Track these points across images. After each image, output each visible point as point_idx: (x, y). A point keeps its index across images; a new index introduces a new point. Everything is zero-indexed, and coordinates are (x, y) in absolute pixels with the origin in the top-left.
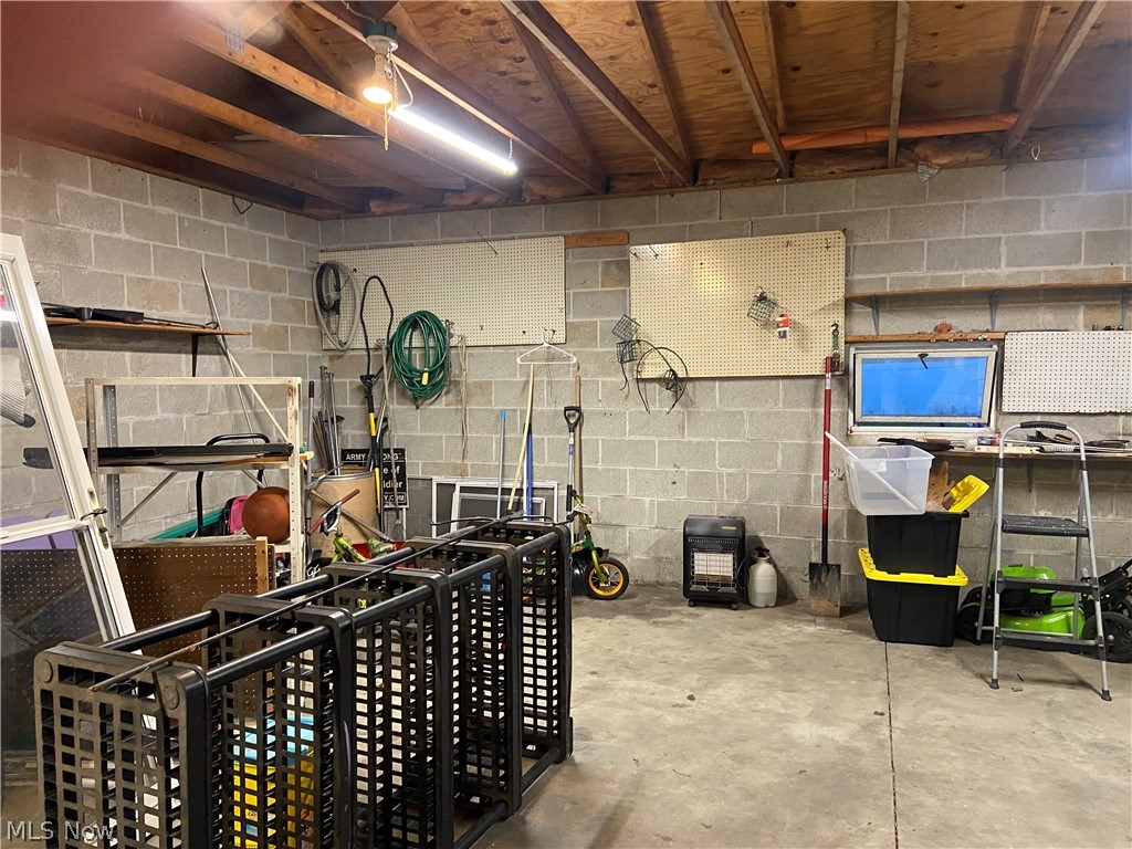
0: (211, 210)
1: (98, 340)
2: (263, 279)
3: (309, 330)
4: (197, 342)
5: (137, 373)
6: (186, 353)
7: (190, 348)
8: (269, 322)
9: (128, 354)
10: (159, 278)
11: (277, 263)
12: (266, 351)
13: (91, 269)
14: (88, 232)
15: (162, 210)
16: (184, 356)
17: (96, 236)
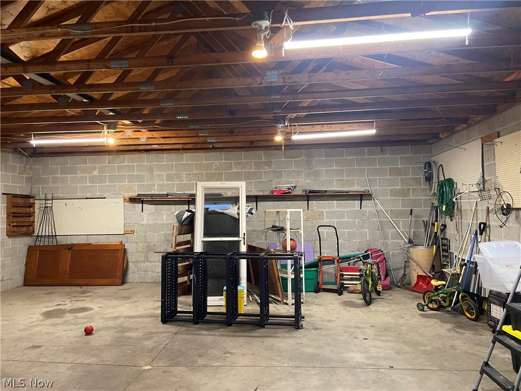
0: (370, 153)
1: (325, 198)
2: (396, 172)
3: (423, 188)
4: (362, 197)
5: (338, 207)
6: (358, 200)
7: (359, 199)
8: (399, 187)
9: (335, 202)
10: (348, 178)
11: (404, 165)
12: (397, 198)
13: (324, 179)
14: (323, 169)
15: (350, 157)
16: (357, 201)
17: (325, 170)
